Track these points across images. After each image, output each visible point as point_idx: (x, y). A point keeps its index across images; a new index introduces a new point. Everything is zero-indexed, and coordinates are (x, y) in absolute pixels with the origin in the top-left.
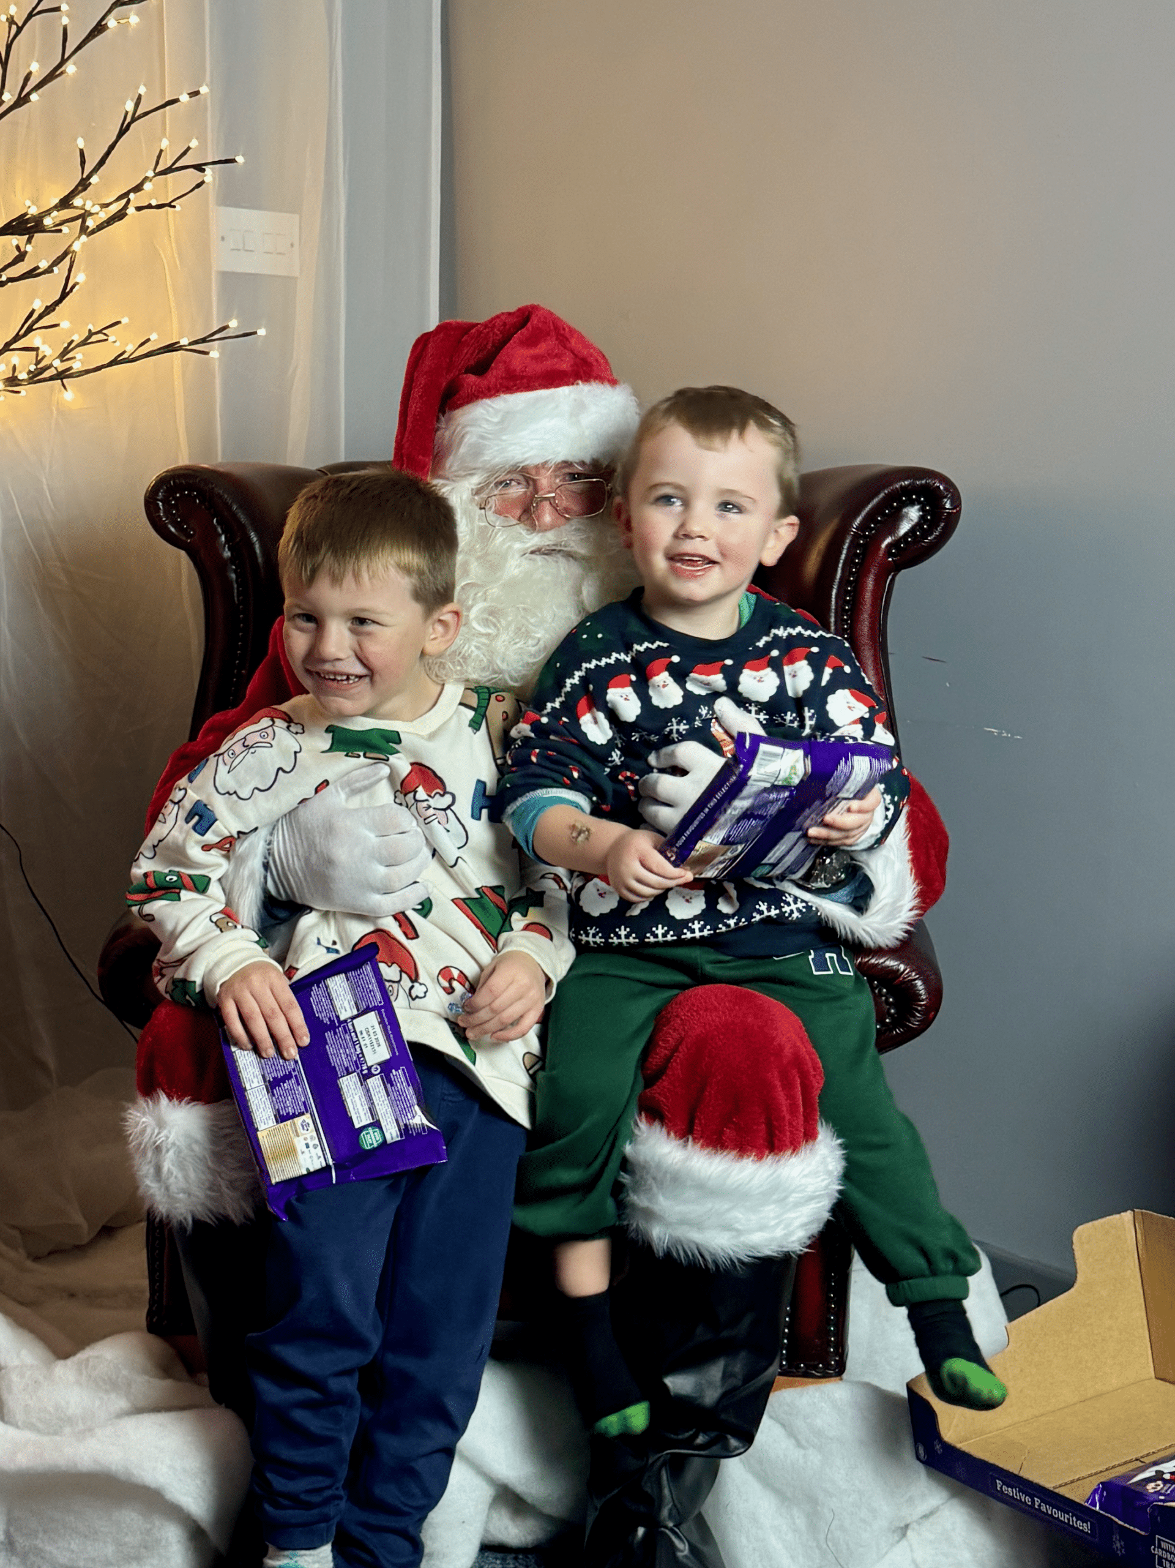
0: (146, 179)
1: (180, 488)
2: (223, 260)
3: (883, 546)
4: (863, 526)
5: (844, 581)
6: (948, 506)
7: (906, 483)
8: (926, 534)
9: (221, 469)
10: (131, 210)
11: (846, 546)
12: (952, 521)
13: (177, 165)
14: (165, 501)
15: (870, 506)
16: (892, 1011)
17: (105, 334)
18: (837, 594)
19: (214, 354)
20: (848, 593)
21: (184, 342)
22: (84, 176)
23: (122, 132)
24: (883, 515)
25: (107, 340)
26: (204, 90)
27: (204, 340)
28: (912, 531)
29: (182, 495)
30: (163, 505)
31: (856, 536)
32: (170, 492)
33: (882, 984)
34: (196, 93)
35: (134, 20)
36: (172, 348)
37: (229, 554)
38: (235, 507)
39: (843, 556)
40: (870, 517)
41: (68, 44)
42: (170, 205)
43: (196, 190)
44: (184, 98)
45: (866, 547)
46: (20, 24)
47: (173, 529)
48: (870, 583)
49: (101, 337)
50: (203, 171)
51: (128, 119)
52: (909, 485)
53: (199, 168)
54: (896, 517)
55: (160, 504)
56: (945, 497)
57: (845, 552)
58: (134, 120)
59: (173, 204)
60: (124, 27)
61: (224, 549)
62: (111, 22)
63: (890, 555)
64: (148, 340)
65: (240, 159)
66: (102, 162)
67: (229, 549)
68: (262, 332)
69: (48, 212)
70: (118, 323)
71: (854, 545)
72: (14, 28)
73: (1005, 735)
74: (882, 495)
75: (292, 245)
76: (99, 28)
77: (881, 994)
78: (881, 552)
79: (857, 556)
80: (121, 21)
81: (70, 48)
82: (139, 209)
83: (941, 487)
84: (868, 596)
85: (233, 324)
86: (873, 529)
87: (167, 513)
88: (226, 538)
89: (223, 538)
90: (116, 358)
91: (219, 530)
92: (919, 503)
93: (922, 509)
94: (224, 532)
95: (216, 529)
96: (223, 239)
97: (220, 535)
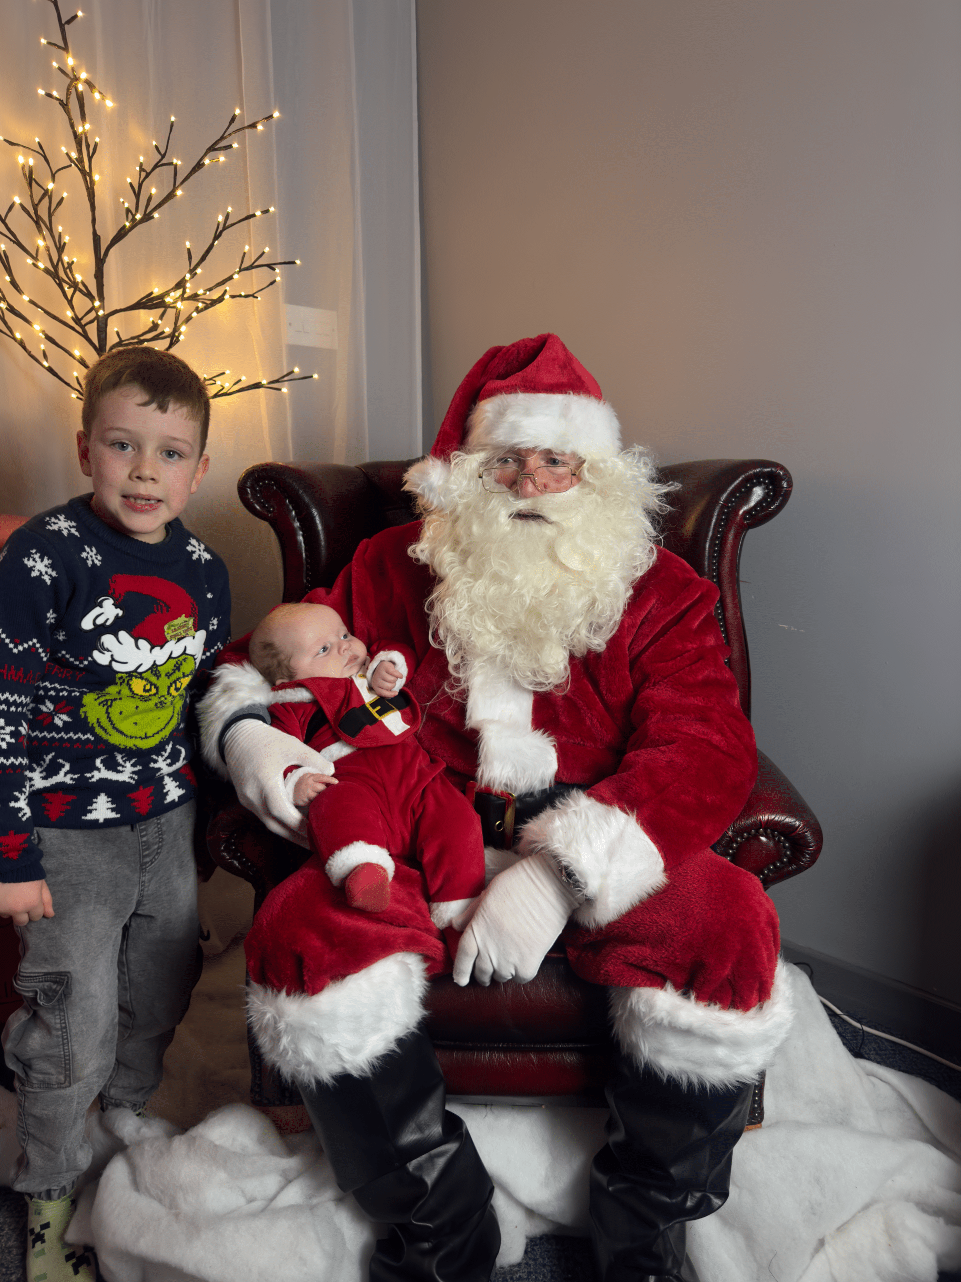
0: (235, 273)
1: (262, 479)
2: (289, 337)
3: (741, 512)
4: (728, 500)
5: (714, 538)
6: (785, 485)
7: (758, 470)
8: (769, 504)
9: (291, 466)
10: (227, 297)
11: (716, 514)
12: (787, 495)
13: (256, 264)
14: (252, 488)
15: (733, 486)
16: (788, 853)
17: (215, 381)
18: (709, 547)
19: (285, 390)
20: (716, 545)
21: (264, 382)
22: (191, 268)
23: (217, 237)
24: (741, 492)
25: (215, 384)
26: (272, 209)
27: (277, 381)
28: (759, 503)
29: (264, 484)
30: (251, 491)
31: (723, 506)
32: (256, 481)
33: (781, 834)
34: (267, 211)
35: (222, 159)
36: (257, 386)
37: (298, 524)
38: (301, 492)
39: (714, 521)
40: (732, 493)
41: (177, 177)
42: (253, 296)
43: (271, 286)
44: (258, 213)
45: (729, 513)
46: (148, 171)
47: (258, 507)
48: (731, 536)
49: (211, 382)
50: (274, 269)
51: (220, 228)
52: (760, 471)
53: (271, 267)
54: (749, 493)
55: (249, 490)
56: (784, 480)
57: (715, 517)
58: (225, 228)
59: (255, 295)
60: (215, 164)
61: (294, 520)
62: (207, 161)
63: (746, 519)
64: (240, 380)
65: (298, 262)
66: (203, 258)
67: (298, 520)
68: (316, 376)
69: (167, 293)
70: (223, 373)
71: (721, 513)
72: (144, 174)
73: (793, 629)
74: (740, 479)
75: (333, 330)
76: (199, 165)
77: (779, 840)
78: (739, 518)
79: (722, 520)
80: (214, 161)
81: (179, 179)
82: (233, 297)
83: (781, 473)
84: (729, 546)
85: (296, 370)
86: (733, 502)
87: (254, 495)
88: (295, 513)
89: (294, 513)
90: (218, 393)
91: (291, 507)
92: (765, 483)
93: (767, 488)
94: (294, 508)
95: (288, 507)
96: (290, 324)
97: (291, 511)
